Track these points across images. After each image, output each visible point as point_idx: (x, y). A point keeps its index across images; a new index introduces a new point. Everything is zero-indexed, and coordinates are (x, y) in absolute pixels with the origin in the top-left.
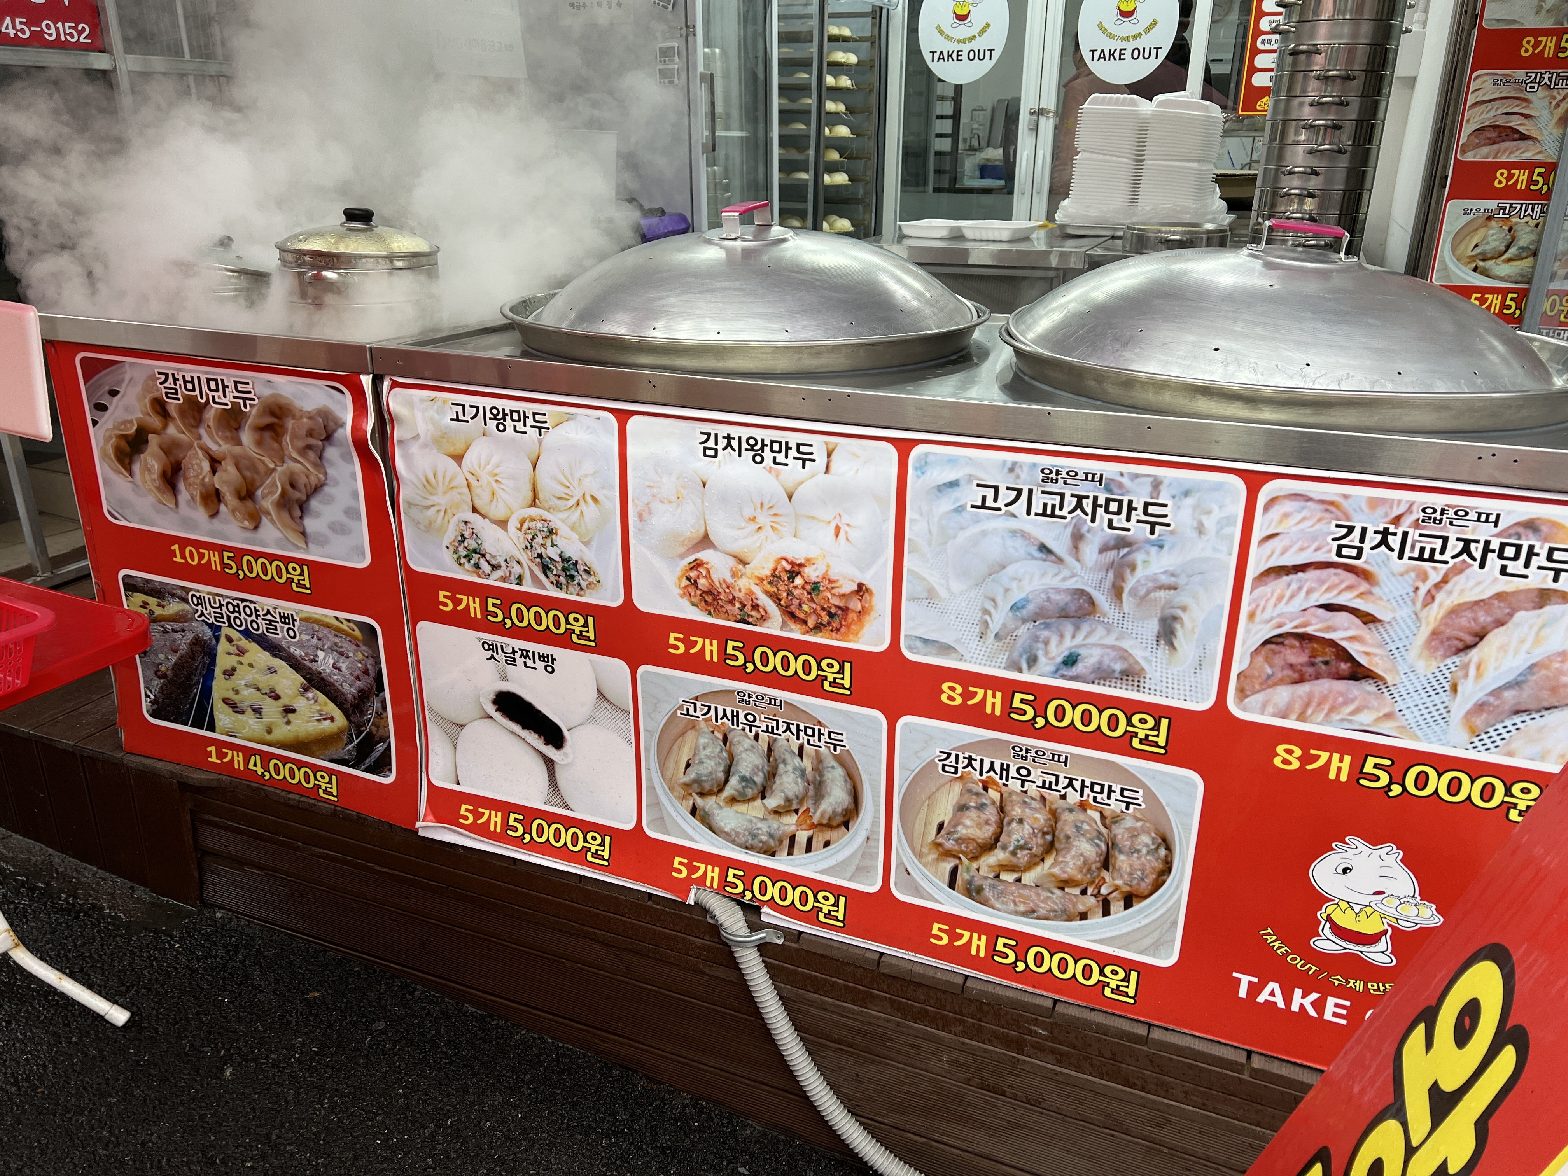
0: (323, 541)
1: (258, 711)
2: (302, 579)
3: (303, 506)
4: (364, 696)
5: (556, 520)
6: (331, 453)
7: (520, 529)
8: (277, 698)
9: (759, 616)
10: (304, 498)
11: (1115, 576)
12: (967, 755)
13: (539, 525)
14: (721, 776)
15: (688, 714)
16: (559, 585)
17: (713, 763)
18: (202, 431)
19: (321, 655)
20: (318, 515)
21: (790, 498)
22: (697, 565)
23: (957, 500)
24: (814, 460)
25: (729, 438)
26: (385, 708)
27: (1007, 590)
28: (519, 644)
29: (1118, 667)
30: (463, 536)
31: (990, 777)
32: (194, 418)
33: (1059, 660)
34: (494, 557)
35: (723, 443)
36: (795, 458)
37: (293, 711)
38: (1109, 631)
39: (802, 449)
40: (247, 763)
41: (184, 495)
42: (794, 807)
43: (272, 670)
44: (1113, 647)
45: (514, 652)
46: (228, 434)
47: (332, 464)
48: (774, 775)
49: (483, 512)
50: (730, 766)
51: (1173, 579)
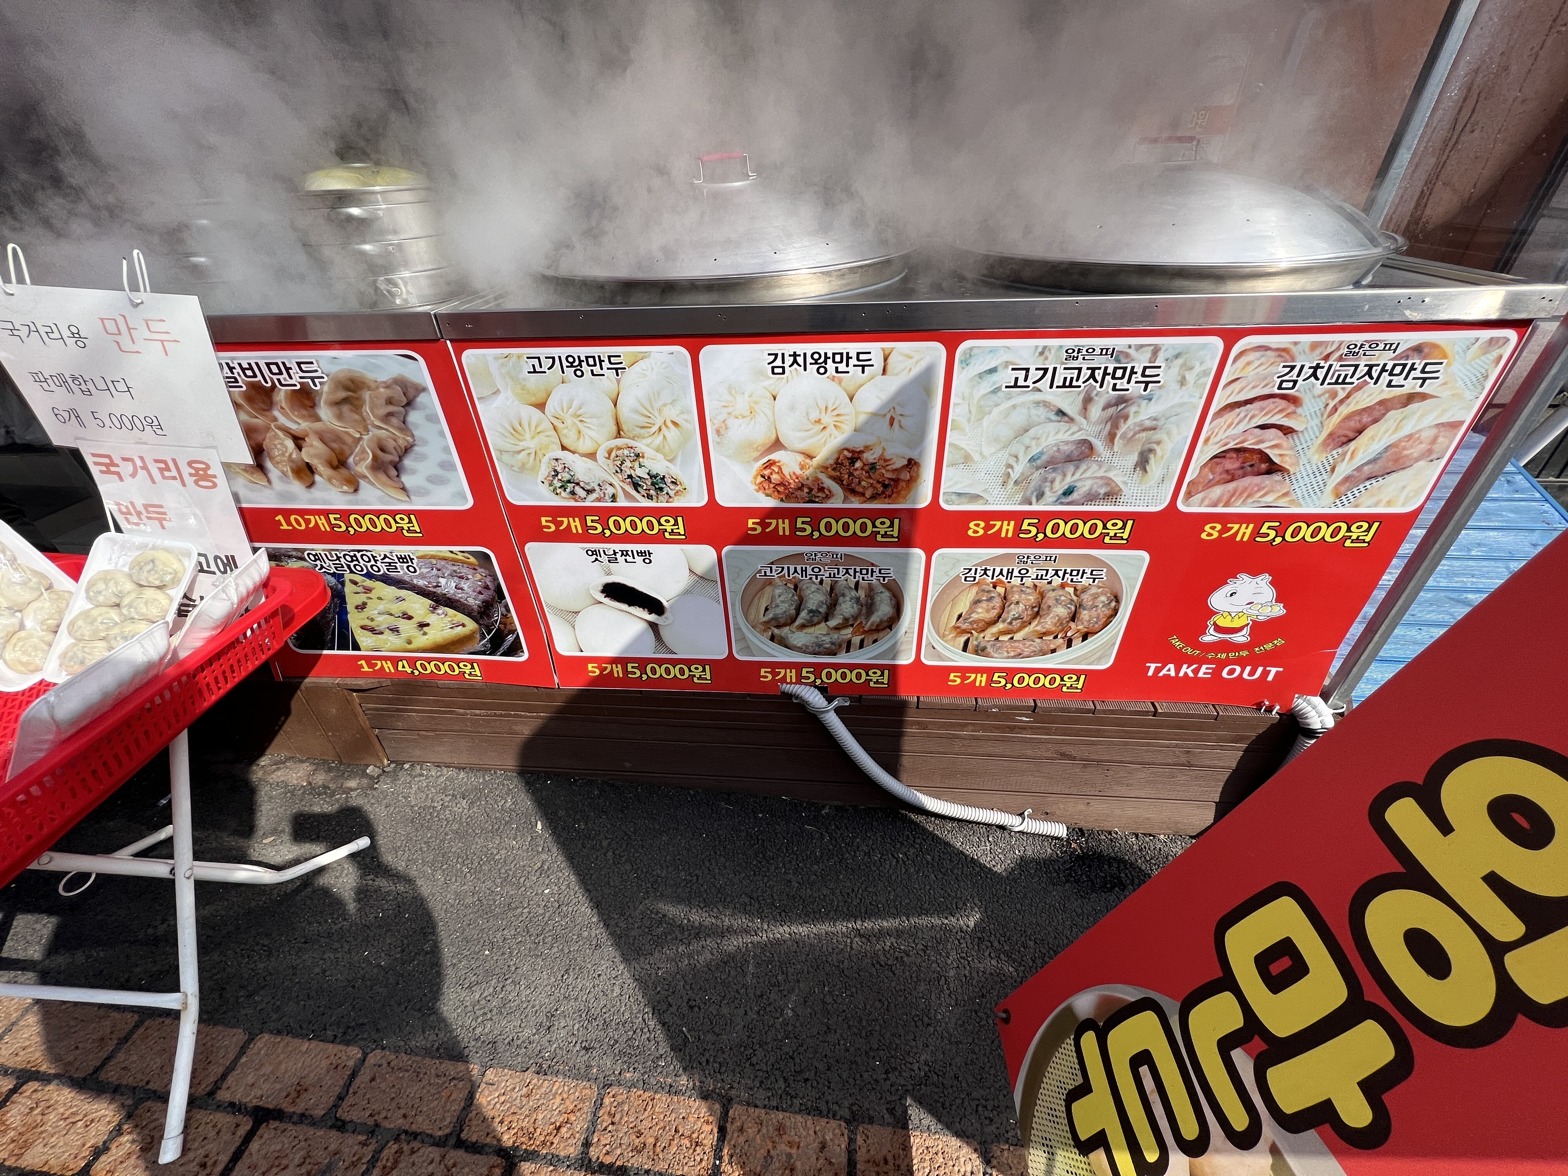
0: (424, 493)
1: (395, 630)
2: (410, 525)
3: (397, 467)
4: (488, 605)
5: (641, 446)
6: (414, 417)
7: (609, 458)
8: (410, 618)
9: (824, 496)
10: (398, 459)
11: (1112, 426)
12: (983, 568)
13: (626, 452)
14: (793, 612)
15: (765, 575)
16: (650, 497)
17: (787, 605)
18: (276, 413)
19: (441, 580)
20: (414, 471)
21: (851, 399)
22: (770, 464)
23: (994, 383)
24: (872, 366)
25: (795, 355)
26: (508, 611)
27: (1027, 447)
28: (618, 547)
29: (1102, 491)
30: (555, 471)
31: (999, 579)
32: (264, 402)
33: (1061, 492)
34: (588, 484)
35: (789, 360)
36: (855, 366)
37: (428, 625)
38: (1100, 467)
39: (862, 357)
40: (396, 667)
41: (274, 472)
42: (851, 623)
43: (400, 599)
44: (1102, 478)
45: (615, 553)
46: (304, 412)
47: (417, 426)
48: (835, 605)
49: (572, 449)
50: (800, 605)
51: (1154, 422)
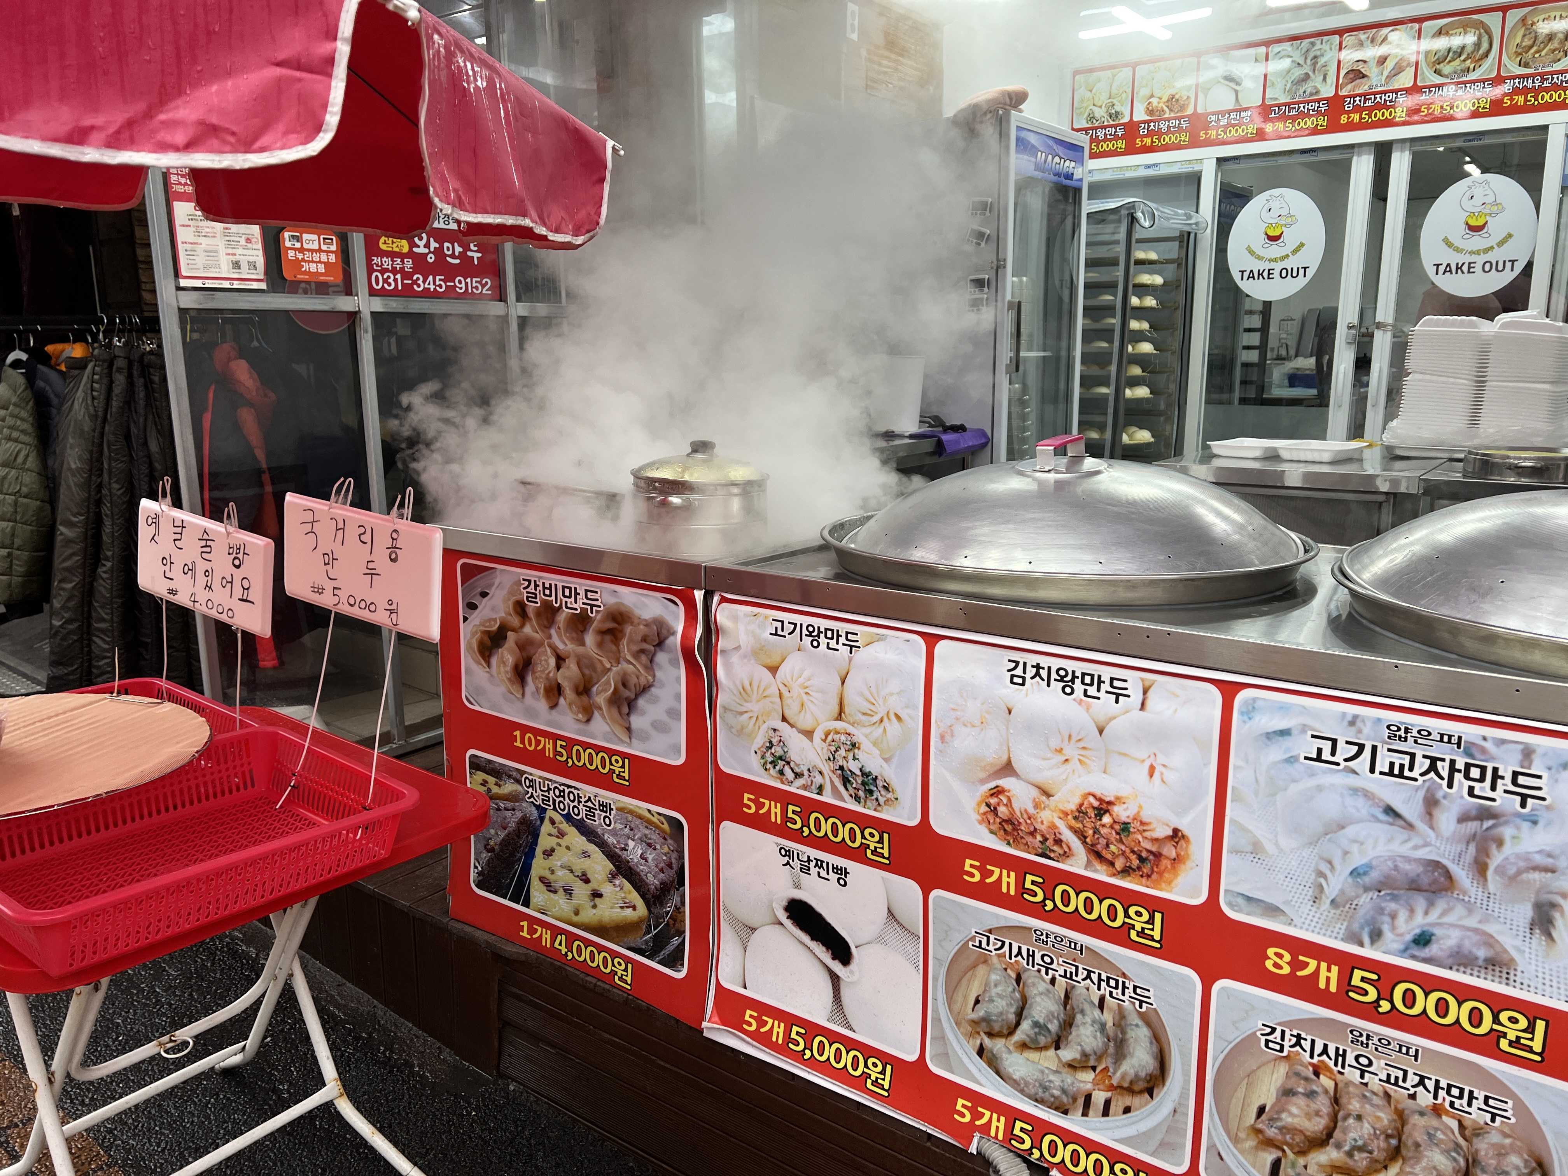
0: (645, 738)
1: (568, 892)
2: (622, 770)
3: (631, 704)
4: (665, 889)
5: (859, 735)
6: (661, 657)
7: (824, 741)
8: (587, 881)
9: (1061, 852)
10: (633, 696)
11: (1478, 850)
12: (1295, 1033)
13: (843, 738)
14: (1012, 1017)
15: (980, 947)
16: (857, 799)
17: (1004, 1003)
18: (553, 632)
19: (631, 844)
20: (643, 713)
21: (1101, 732)
22: (997, 792)
23: (1288, 750)
24: (1128, 696)
25: (1038, 667)
26: (683, 903)
27: (1346, 853)
28: (815, 853)
29: (1482, 953)
30: (771, 742)
31: (1323, 1062)
32: (548, 620)
33: (1409, 937)
34: (798, 765)
35: (1031, 672)
36: (1107, 692)
37: (600, 896)
38: (1470, 911)
39: (1116, 683)
40: (553, 941)
41: (530, 687)
42: (1092, 1063)
43: (586, 855)
44: (1476, 931)
45: (809, 861)
46: (574, 635)
47: (661, 667)
48: (1071, 1025)
49: (791, 721)
50: (1022, 1009)
51: (1550, 860)
